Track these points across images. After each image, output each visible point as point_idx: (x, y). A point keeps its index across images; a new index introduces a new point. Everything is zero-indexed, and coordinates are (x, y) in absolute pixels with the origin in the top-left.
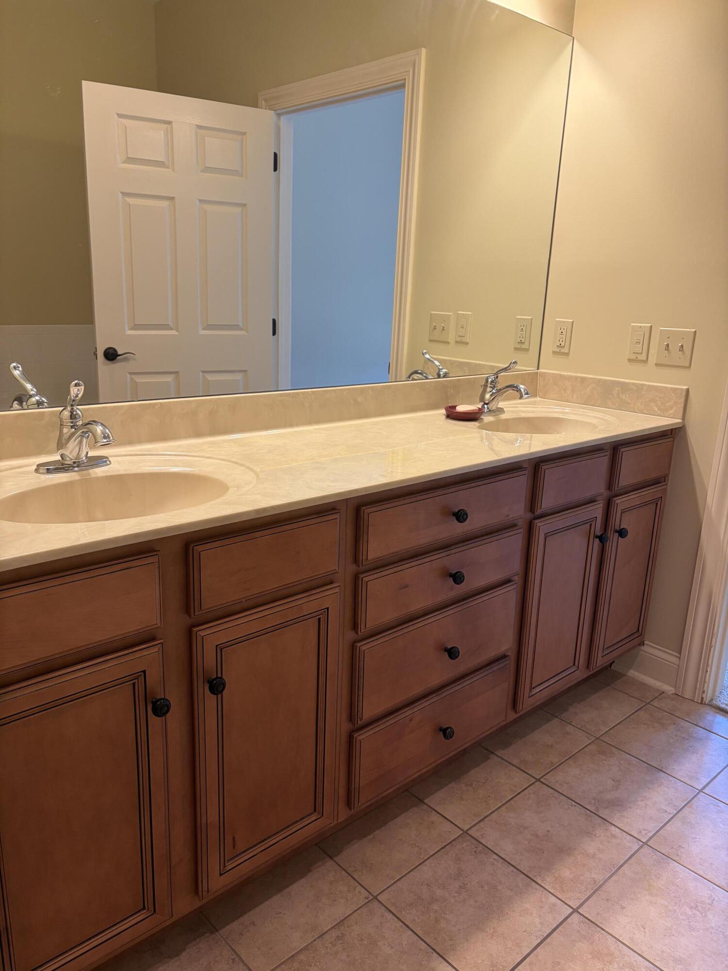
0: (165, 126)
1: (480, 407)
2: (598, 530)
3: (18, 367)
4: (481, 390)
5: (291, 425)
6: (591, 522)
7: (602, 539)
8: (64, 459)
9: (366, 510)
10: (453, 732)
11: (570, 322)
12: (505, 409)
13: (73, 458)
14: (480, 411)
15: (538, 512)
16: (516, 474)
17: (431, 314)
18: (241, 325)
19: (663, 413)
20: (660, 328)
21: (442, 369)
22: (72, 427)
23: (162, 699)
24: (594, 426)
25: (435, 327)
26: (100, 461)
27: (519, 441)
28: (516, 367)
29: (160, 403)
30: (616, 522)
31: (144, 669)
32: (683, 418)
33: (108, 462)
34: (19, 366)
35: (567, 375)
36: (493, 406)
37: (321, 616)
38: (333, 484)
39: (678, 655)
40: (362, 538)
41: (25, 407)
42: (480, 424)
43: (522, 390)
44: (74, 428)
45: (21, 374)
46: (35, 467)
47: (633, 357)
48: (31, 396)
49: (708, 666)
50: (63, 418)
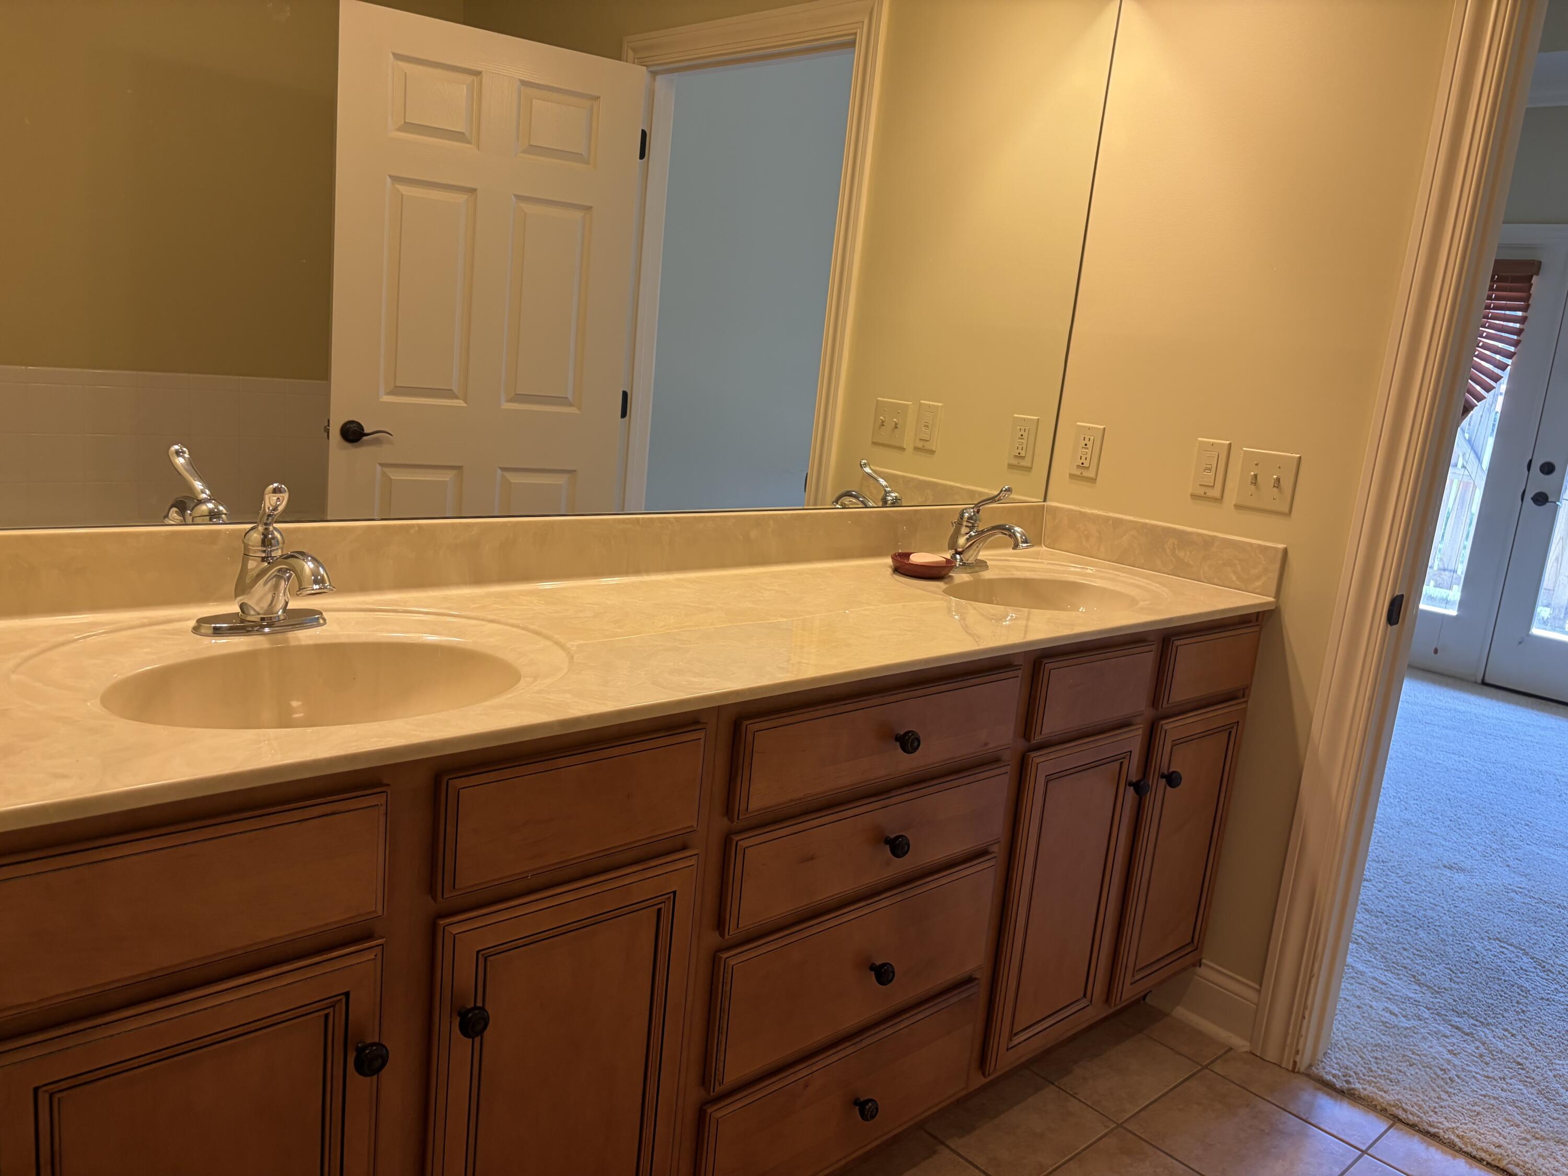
0: (469, 78)
1: (948, 556)
2: (1133, 771)
3: (184, 452)
4: (952, 529)
5: (637, 572)
6: (1122, 759)
7: (1140, 788)
8: (246, 611)
9: (752, 726)
10: (877, 1109)
11: (1100, 429)
12: (989, 563)
13: (260, 612)
14: (949, 565)
15: (1037, 739)
16: (1003, 676)
17: (878, 401)
18: (571, 398)
19: (1244, 585)
20: (1244, 449)
21: (889, 492)
22: (263, 559)
23: (374, 1044)
24: (1133, 601)
25: (883, 422)
26: (310, 618)
27: (1009, 618)
28: (1011, 496)
29: (418, 525)
30: (1163, 760)
31: (346, 990)
32: (1278, 594)
33: (321, 621)
34: (185, 449)
35: (1092, 514)
36: (970, 557)
37: (662, 905)
38: (696, 680)
39: (1257, 987)
40: (740, 772)
41: (189, 520)
42: (947, 586)
43: (1018, 535)
44: (266, 561)
45: (187, 465)
46: (193, 623)
47: (1201, 491)
48: (200, 502)
49: (1305, 1008)
50: (250, 543)
